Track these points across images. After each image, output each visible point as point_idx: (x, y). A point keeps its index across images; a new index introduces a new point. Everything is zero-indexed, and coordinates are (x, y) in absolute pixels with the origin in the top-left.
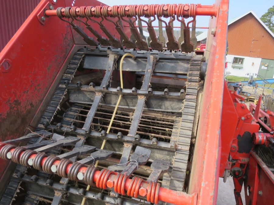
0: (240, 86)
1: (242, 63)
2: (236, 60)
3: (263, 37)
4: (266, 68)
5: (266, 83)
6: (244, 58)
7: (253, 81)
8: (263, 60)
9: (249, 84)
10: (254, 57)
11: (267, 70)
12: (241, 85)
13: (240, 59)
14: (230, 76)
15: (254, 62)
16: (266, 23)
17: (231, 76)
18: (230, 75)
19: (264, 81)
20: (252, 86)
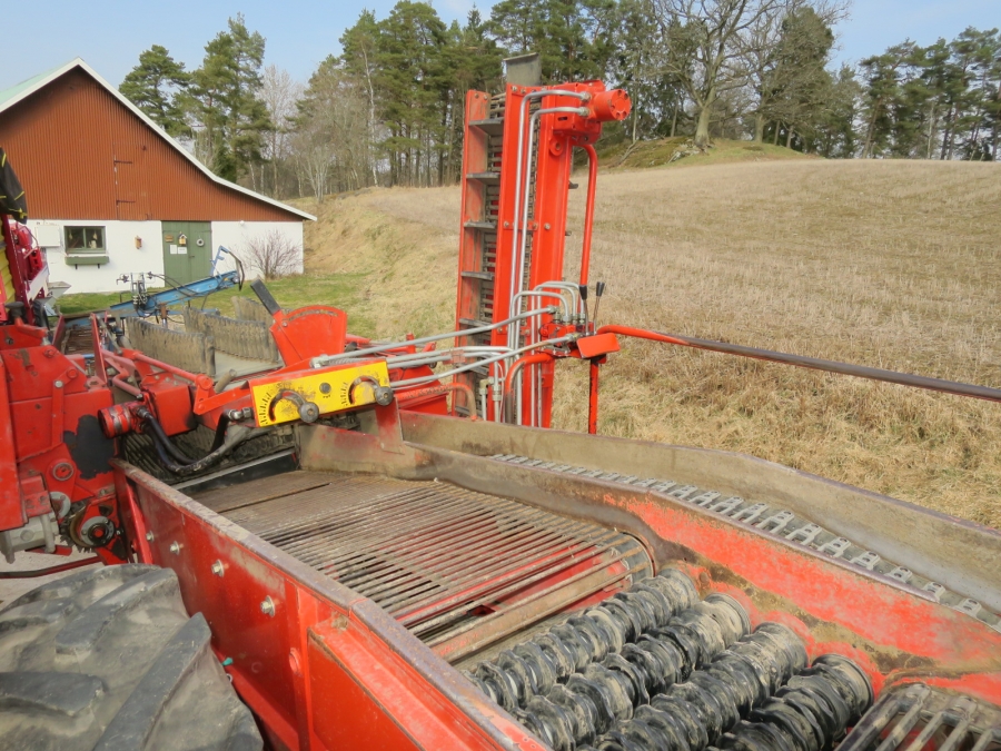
0: (113, 324)
1: (100, 243)
2: (75, 238)
3: (144, 148)
4: (184, 251)
5: (189, 296)
6: (103, 227)
7: (149, 297)
8: (166, 224)
9: (140, 311)
10: (135, 218)
11: (190, 256)
12: (113, 319)
13: (91, 230)
14: (70, 299)
15: (140, 237)
16: (146, 103)
17: (76, 296)
18: (67, 292)
19: (182, 290)
20: (151, 314)
